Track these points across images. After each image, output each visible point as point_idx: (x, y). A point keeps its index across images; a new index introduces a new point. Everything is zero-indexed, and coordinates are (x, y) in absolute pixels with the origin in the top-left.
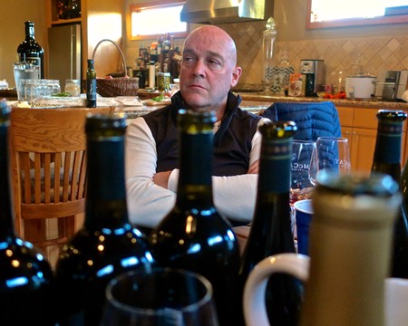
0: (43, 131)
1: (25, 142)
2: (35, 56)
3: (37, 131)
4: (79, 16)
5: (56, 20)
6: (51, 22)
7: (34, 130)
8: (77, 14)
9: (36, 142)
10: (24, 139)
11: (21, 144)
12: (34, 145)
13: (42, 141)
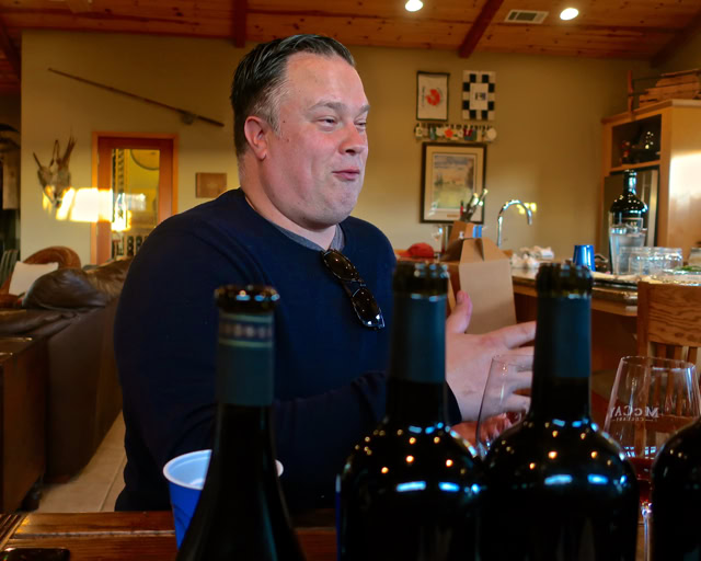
0: (692, 316)
1: (663, 330)
2: (636, 215)
3: (683, 316)
4: (658, 158)
5: (619, 165)
6: (609, 169)
7: (680, 313)
8: (653, 155)
9: (678, 331)
10: (662, 325)
11: (658, 333)
12: (677, 335)
13: (688, 330)
